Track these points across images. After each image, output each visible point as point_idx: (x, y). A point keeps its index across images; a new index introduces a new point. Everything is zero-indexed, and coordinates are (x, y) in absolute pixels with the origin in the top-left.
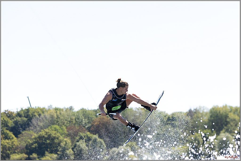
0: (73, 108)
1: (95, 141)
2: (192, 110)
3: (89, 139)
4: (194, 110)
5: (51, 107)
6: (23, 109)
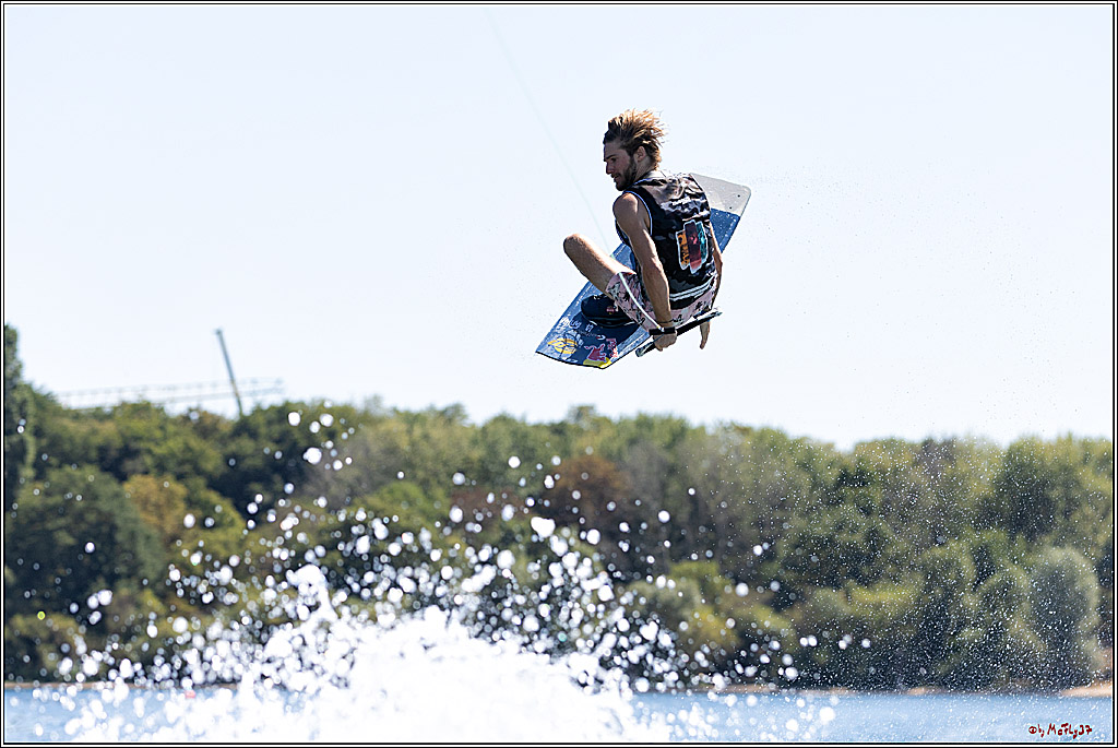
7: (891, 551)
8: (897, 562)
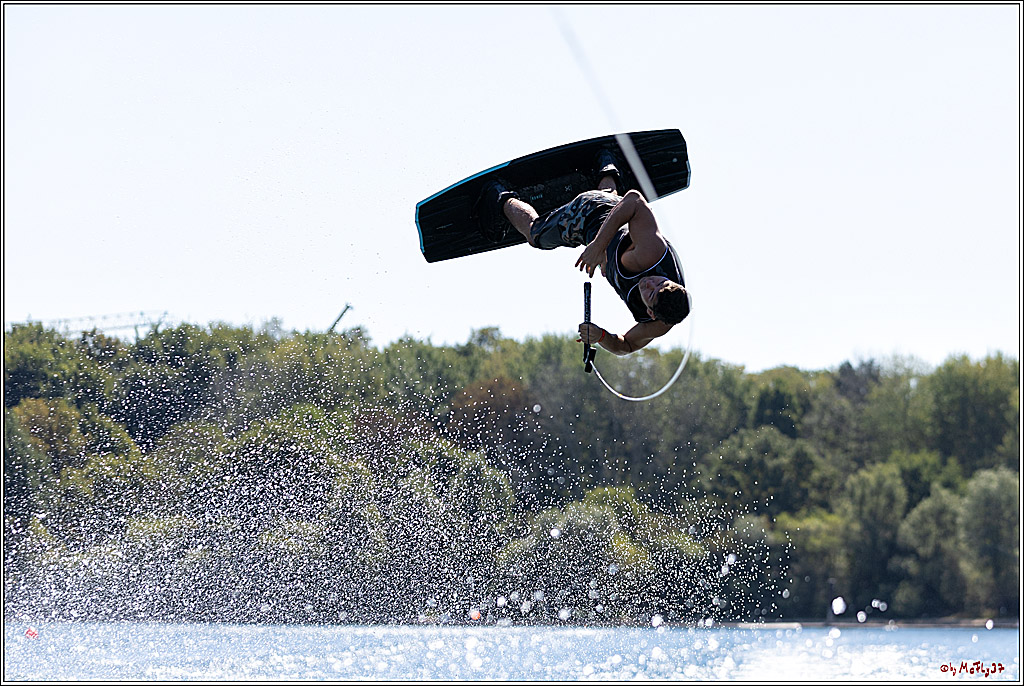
0: (365, 335)
1: (474, 476)
2: (855, 365)
3: (445, 469)
4: (863, 365)
5: (279, 329)
6: (160, 330)
7: (816, 475)
8: (823, 486)
